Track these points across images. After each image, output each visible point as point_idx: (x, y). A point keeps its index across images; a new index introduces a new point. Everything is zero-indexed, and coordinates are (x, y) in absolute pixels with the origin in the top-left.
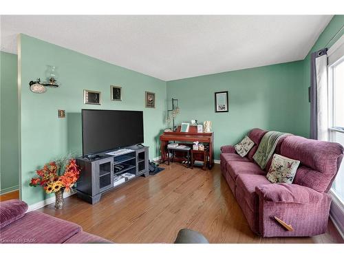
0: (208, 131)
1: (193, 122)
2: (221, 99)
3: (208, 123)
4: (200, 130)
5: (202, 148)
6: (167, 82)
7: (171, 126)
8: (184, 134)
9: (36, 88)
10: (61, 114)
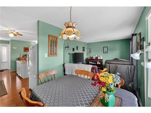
0: (101, 58)
1: (97, 56)
2: (106, 49)
3: (101, 56)
4: (99, 58)
5: (100, 63)
6: (88, 43)
7: (89, 57)
8: (94, 59)
9: (66, 48)
10: (69, 54)
